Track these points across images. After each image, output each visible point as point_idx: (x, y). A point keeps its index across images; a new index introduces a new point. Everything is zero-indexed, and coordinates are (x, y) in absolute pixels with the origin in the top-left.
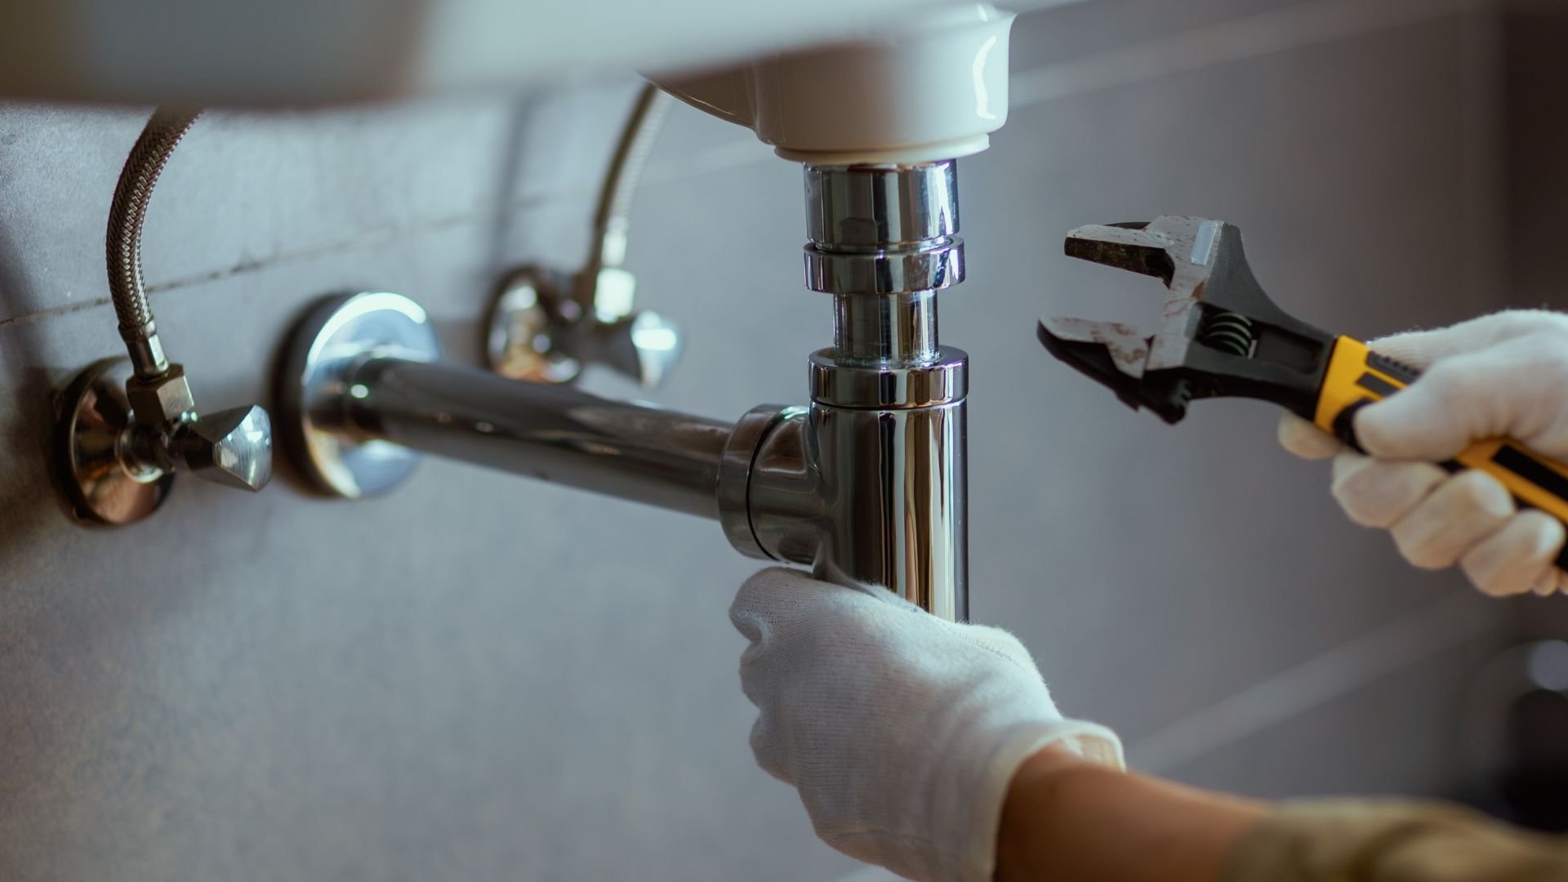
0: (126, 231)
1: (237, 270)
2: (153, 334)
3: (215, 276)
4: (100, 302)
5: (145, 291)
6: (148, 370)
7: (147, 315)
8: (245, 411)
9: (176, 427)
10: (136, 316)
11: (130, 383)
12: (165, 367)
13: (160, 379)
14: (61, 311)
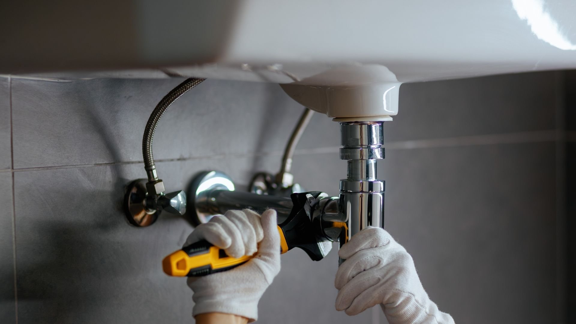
0: (148, 138)
1: (179, 160)
2: (154, 169)
3: (172, 160)
4: (139, 162)
5: (153, 161)
6: (152, 180)
7: (153, 164)
8: (179, 192)
9: (159, 197)
10: (150, 163)
11: (147, 184)
12: (157, 179)
13: (155, 182)
14: (128, 163)
